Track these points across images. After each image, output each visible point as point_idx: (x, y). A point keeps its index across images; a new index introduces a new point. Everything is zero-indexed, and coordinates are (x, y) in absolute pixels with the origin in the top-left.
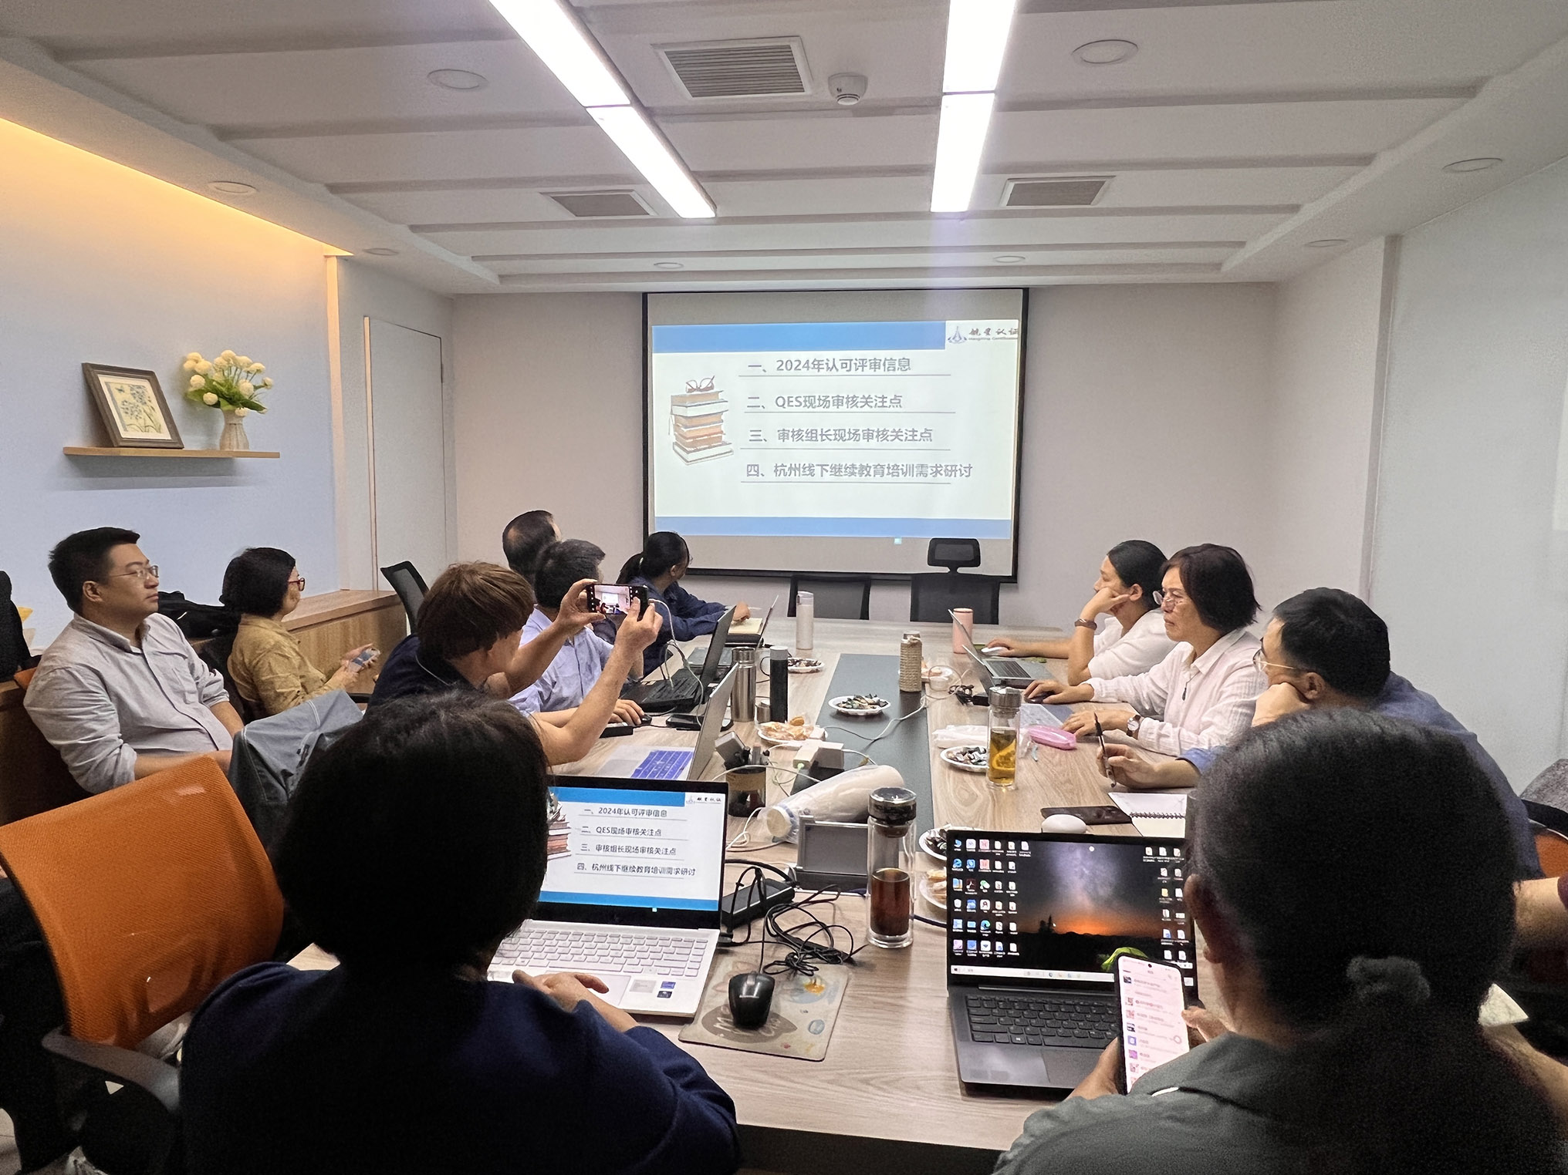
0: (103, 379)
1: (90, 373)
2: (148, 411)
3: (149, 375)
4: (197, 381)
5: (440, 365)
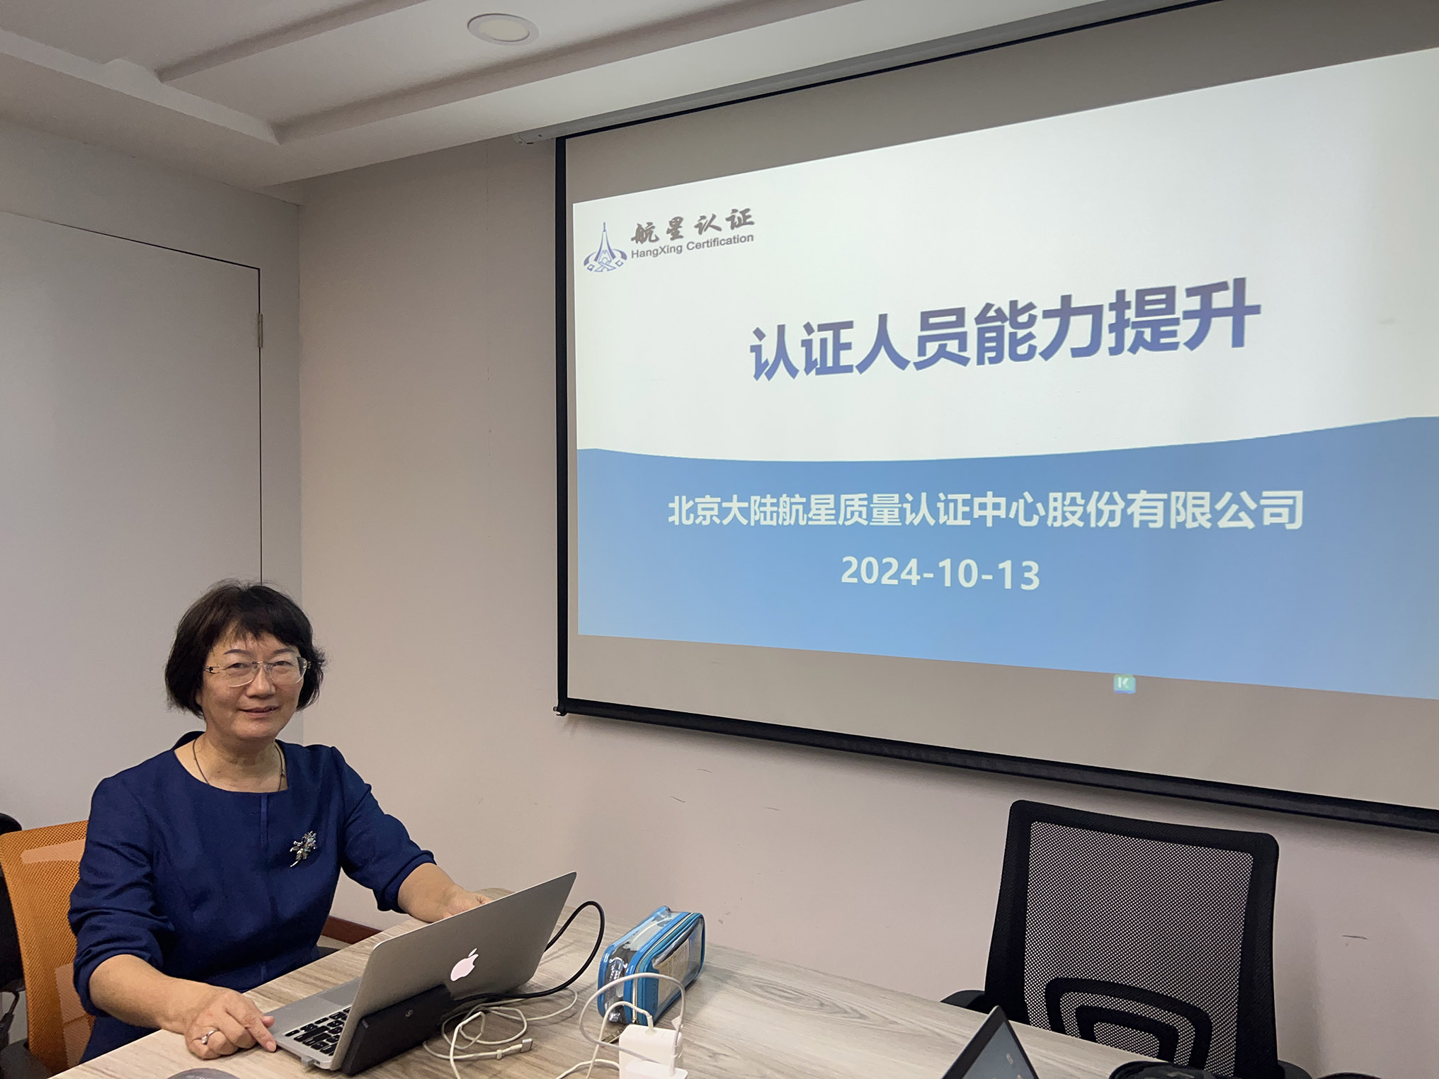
5: (256, 316)
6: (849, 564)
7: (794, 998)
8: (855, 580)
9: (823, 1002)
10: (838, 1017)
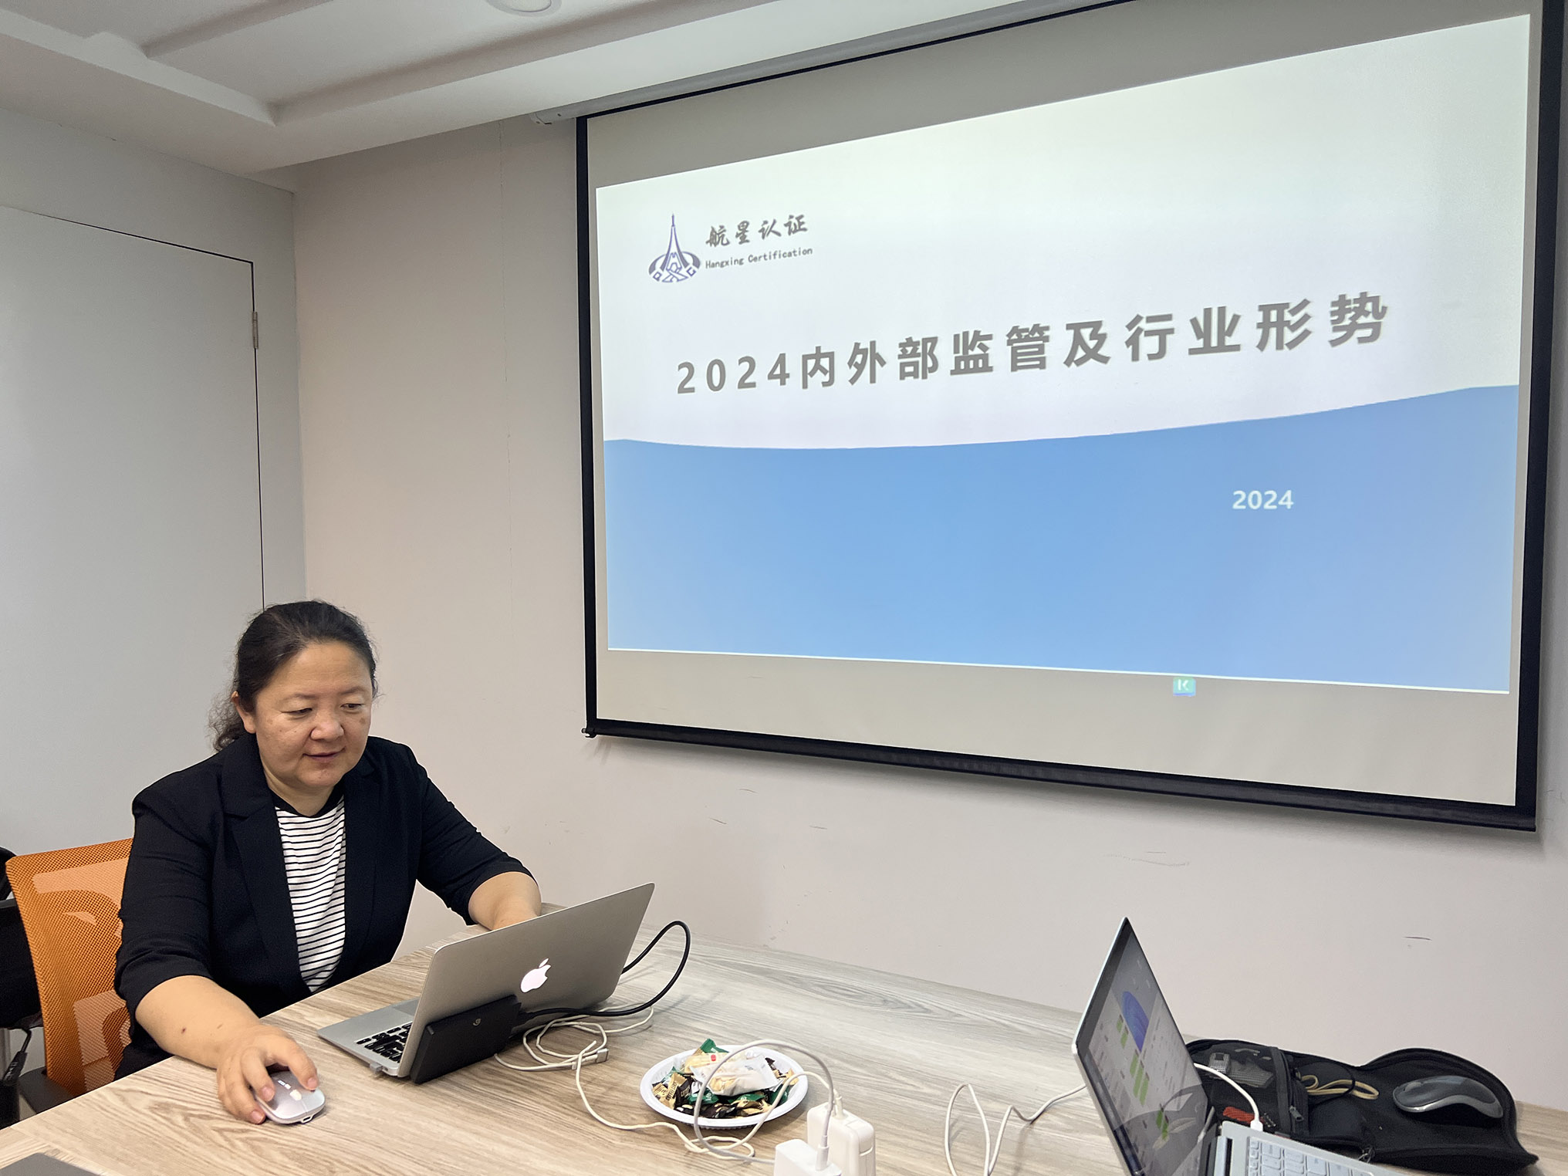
5: (251, 314)
7: (858, 996)
9: (886, 998)
10: (902, 1012)
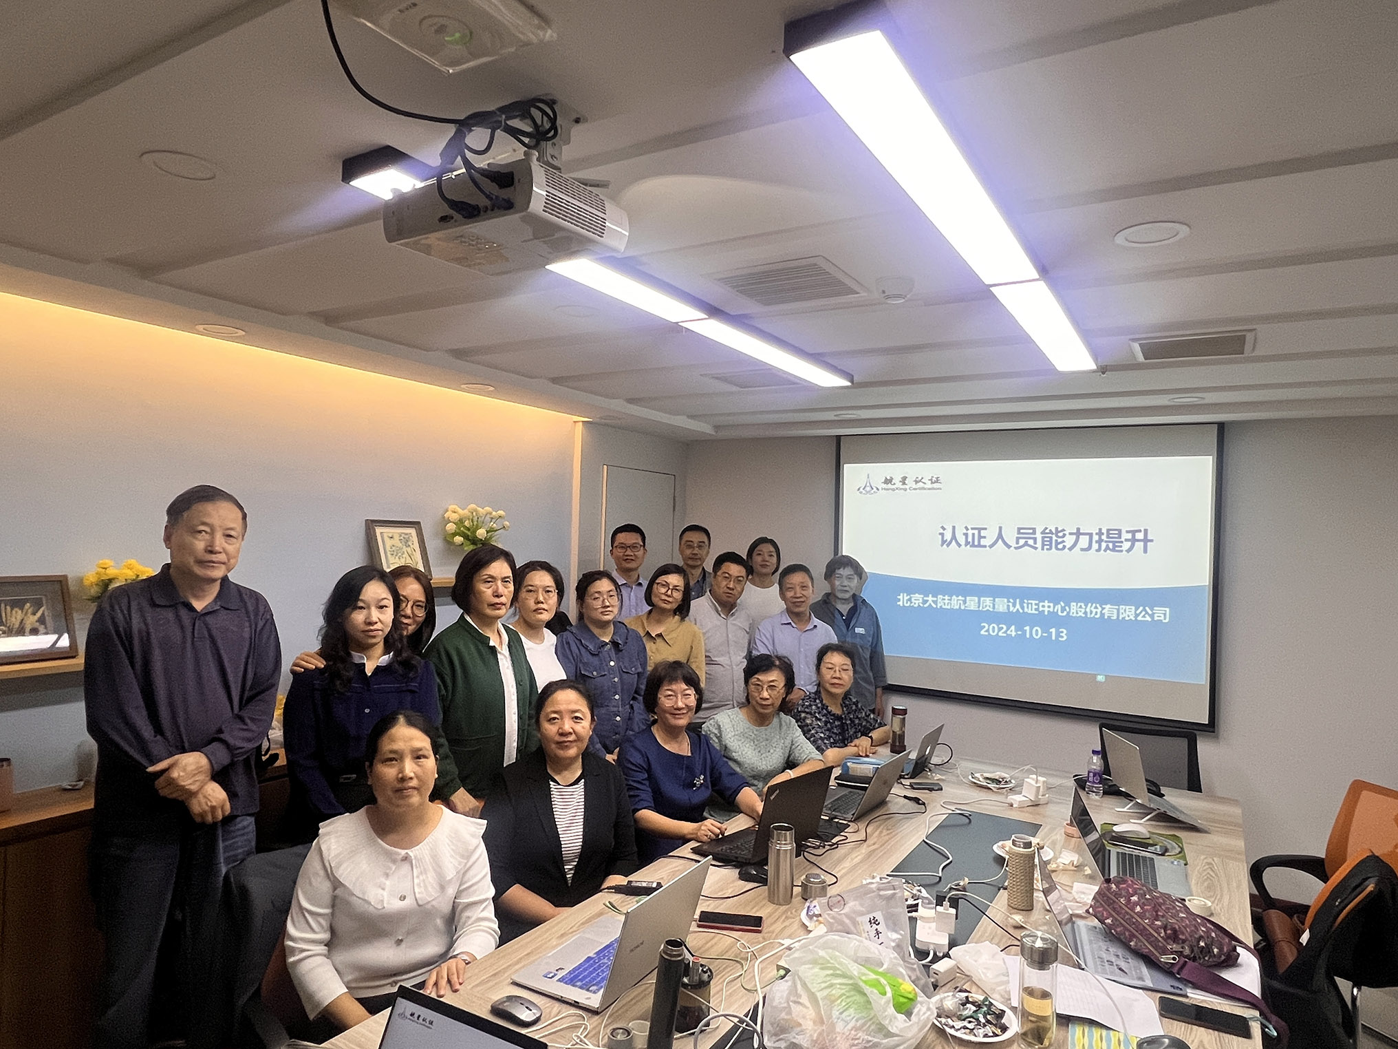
0: (378, 530)
1: (371, 525)
2: (410, 552)
3: (416, 524)
4: (451, 527)
6: (984, 627)
8: (987, 633)
